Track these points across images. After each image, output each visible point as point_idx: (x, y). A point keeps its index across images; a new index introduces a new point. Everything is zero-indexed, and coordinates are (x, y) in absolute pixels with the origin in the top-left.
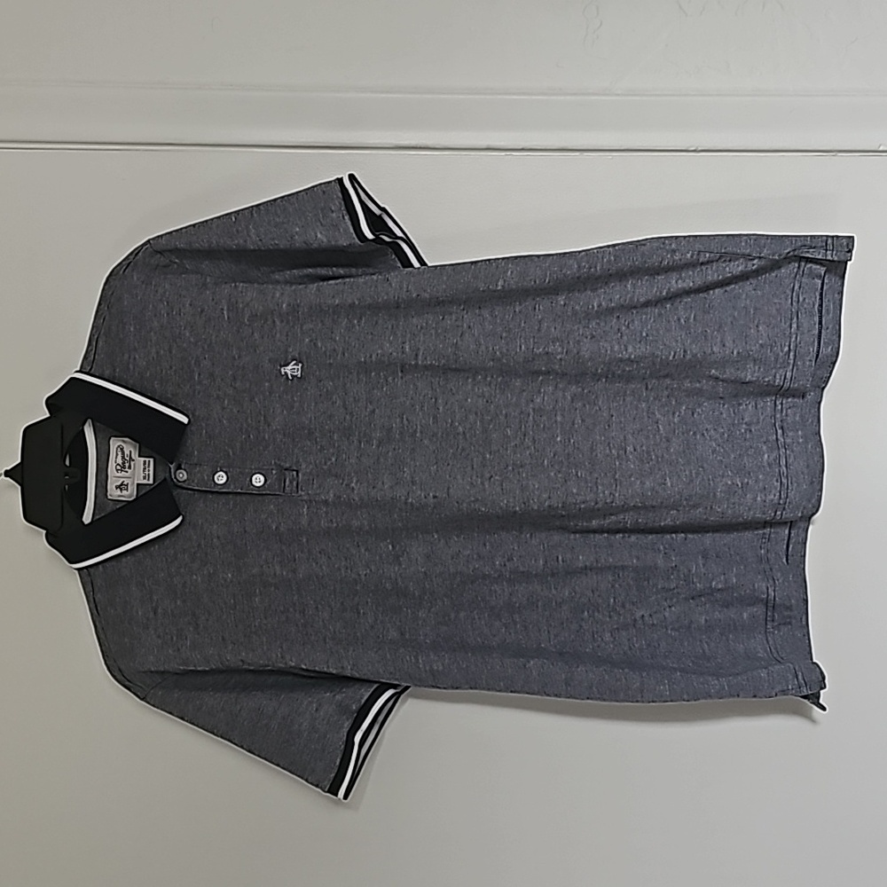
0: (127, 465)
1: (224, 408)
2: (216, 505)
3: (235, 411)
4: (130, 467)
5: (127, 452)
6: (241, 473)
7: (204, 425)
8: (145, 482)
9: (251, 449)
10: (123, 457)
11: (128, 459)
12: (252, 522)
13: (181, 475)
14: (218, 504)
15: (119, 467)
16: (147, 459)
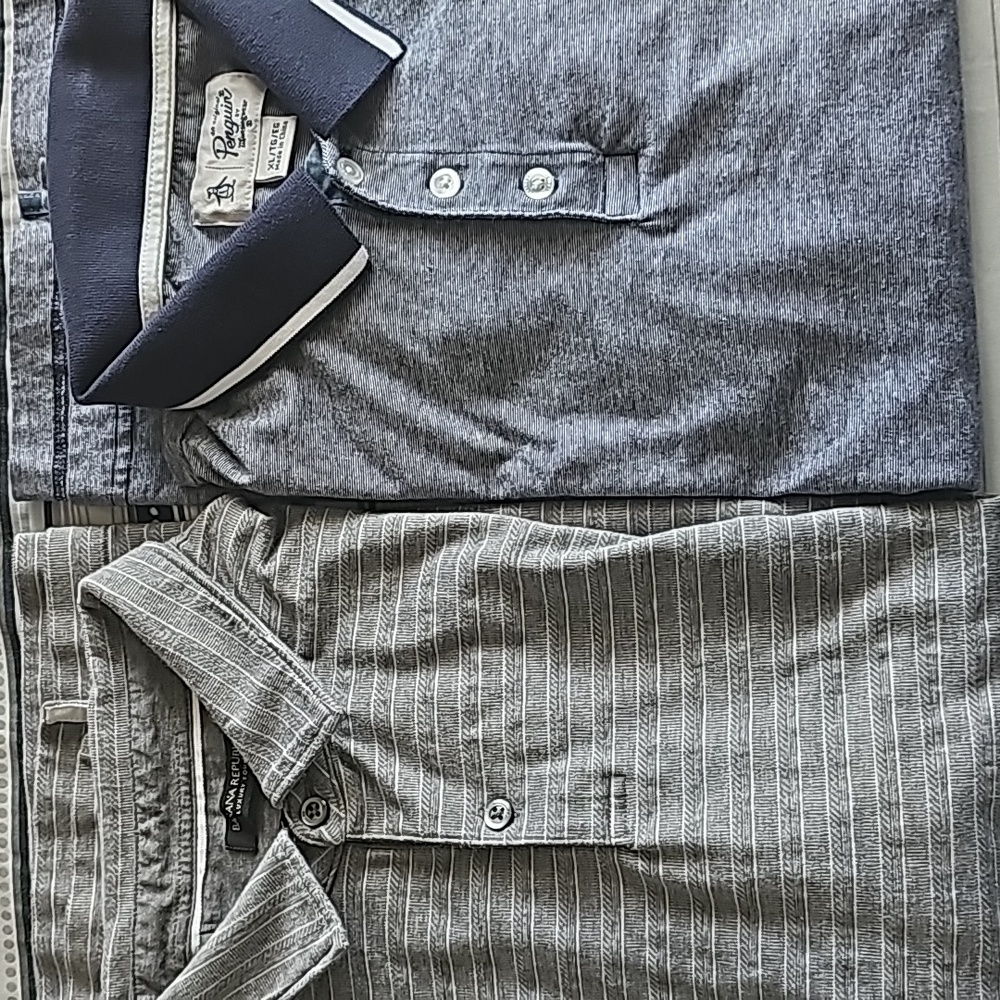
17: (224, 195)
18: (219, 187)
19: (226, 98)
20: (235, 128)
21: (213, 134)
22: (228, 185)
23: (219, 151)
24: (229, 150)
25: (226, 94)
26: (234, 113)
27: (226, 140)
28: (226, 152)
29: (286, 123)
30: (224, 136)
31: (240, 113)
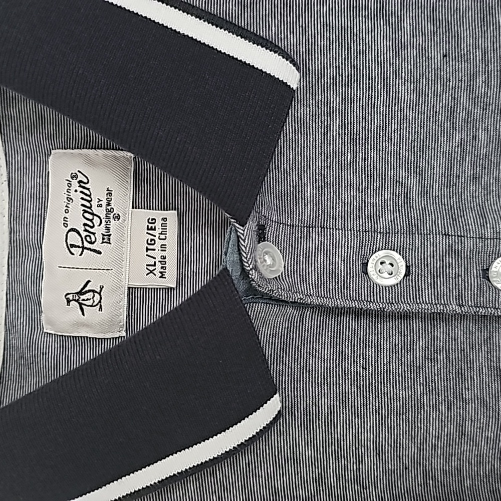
0: (99, 230)
1: (399, 48)
2: (371, 352)
3: (436, 54)
4: (107, 239)
5: (98, 193)
6: (451, 250)
7: (336, 101)
8: (154, 281)
9: (475, 178)
10: (87, 210)
11: (102, 212)
12: (484, 404)
13: (269, 261)
14: (378, 348)
15: (74, 239)
16: (158, 215)
17: (89, 303)
18: (81, 293)
19: (80, 182)
20: (96, 221)
21: (66, 225)
22: (94, 291)
23: (73, 246)
24: (86, 245)
25: (80, 177)
26: (94, 203)
27: (84, 234)
28: (84, 248)
29: (164, 219)
30: (81, 229)
31: (104, 203)
